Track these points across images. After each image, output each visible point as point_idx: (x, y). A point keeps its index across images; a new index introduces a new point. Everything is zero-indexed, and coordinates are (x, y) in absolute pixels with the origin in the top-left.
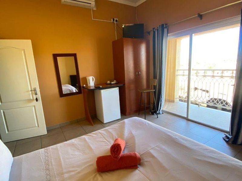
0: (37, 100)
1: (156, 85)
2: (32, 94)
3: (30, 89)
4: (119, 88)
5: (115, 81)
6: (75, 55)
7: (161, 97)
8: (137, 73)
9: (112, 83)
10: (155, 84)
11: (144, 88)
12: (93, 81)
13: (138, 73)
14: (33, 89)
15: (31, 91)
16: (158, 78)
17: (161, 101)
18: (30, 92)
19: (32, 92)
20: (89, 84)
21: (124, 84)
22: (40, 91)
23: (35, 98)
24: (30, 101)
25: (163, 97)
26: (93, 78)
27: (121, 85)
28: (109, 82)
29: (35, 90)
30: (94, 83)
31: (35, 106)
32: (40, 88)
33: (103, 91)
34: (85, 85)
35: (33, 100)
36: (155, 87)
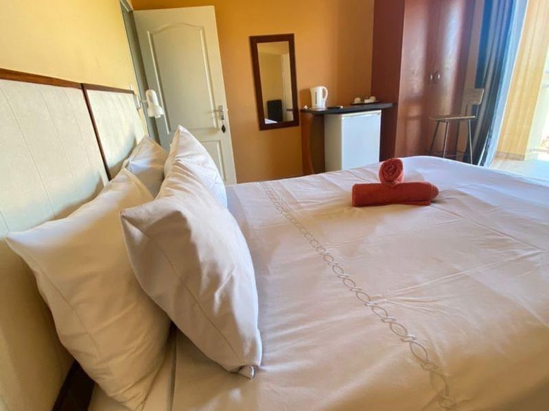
0: (224, 129)
1: (481, 105)
2: (216, 117)
3: (212, 109)
4: (382, 113)
5: (373, 97)
6: (290, 38)
7: (490, 137)
8: (431, 77)
9: (367, 101)
10: (478, 100)
11: (445, 114)
12: (324, 97)
13: (435, 75)
14: (217, 109)
15: (215, 111)
16: (488, 86)
17: (488, 146)
18: (213, 114)
19: (216, 114)
20: (316, 103)
21: (396, 104)
22: (228, 112)
23: (220, 127)
24: (213, 130)
25: (493, 137)
26: (324, 90)
27: (388, 105)
28: (357, 100)
29: (221, 111)
30: (326, 103)
31: (220, 142)
32: (228, 107)
33: (344, 117)
34: (306, 107)
35: (218, 129)
36: (475, 109)
